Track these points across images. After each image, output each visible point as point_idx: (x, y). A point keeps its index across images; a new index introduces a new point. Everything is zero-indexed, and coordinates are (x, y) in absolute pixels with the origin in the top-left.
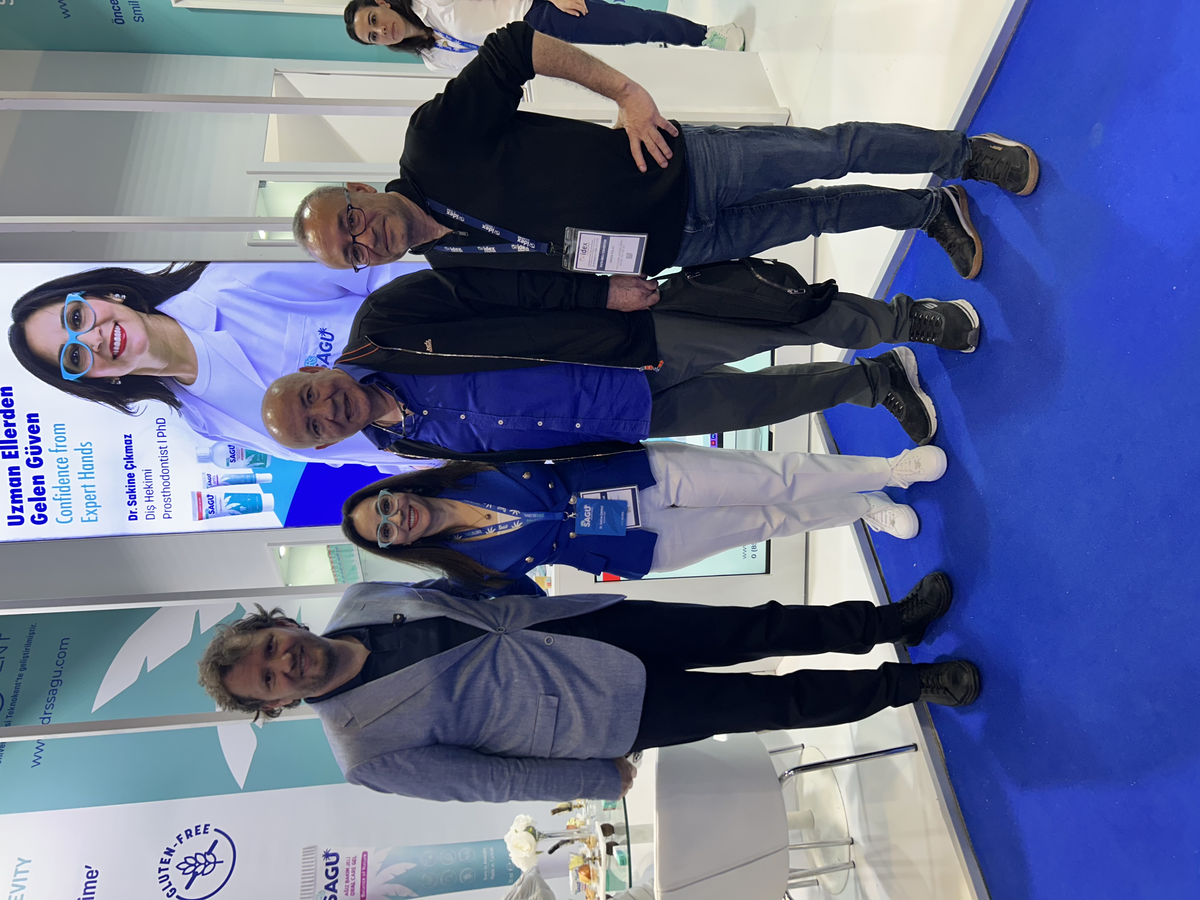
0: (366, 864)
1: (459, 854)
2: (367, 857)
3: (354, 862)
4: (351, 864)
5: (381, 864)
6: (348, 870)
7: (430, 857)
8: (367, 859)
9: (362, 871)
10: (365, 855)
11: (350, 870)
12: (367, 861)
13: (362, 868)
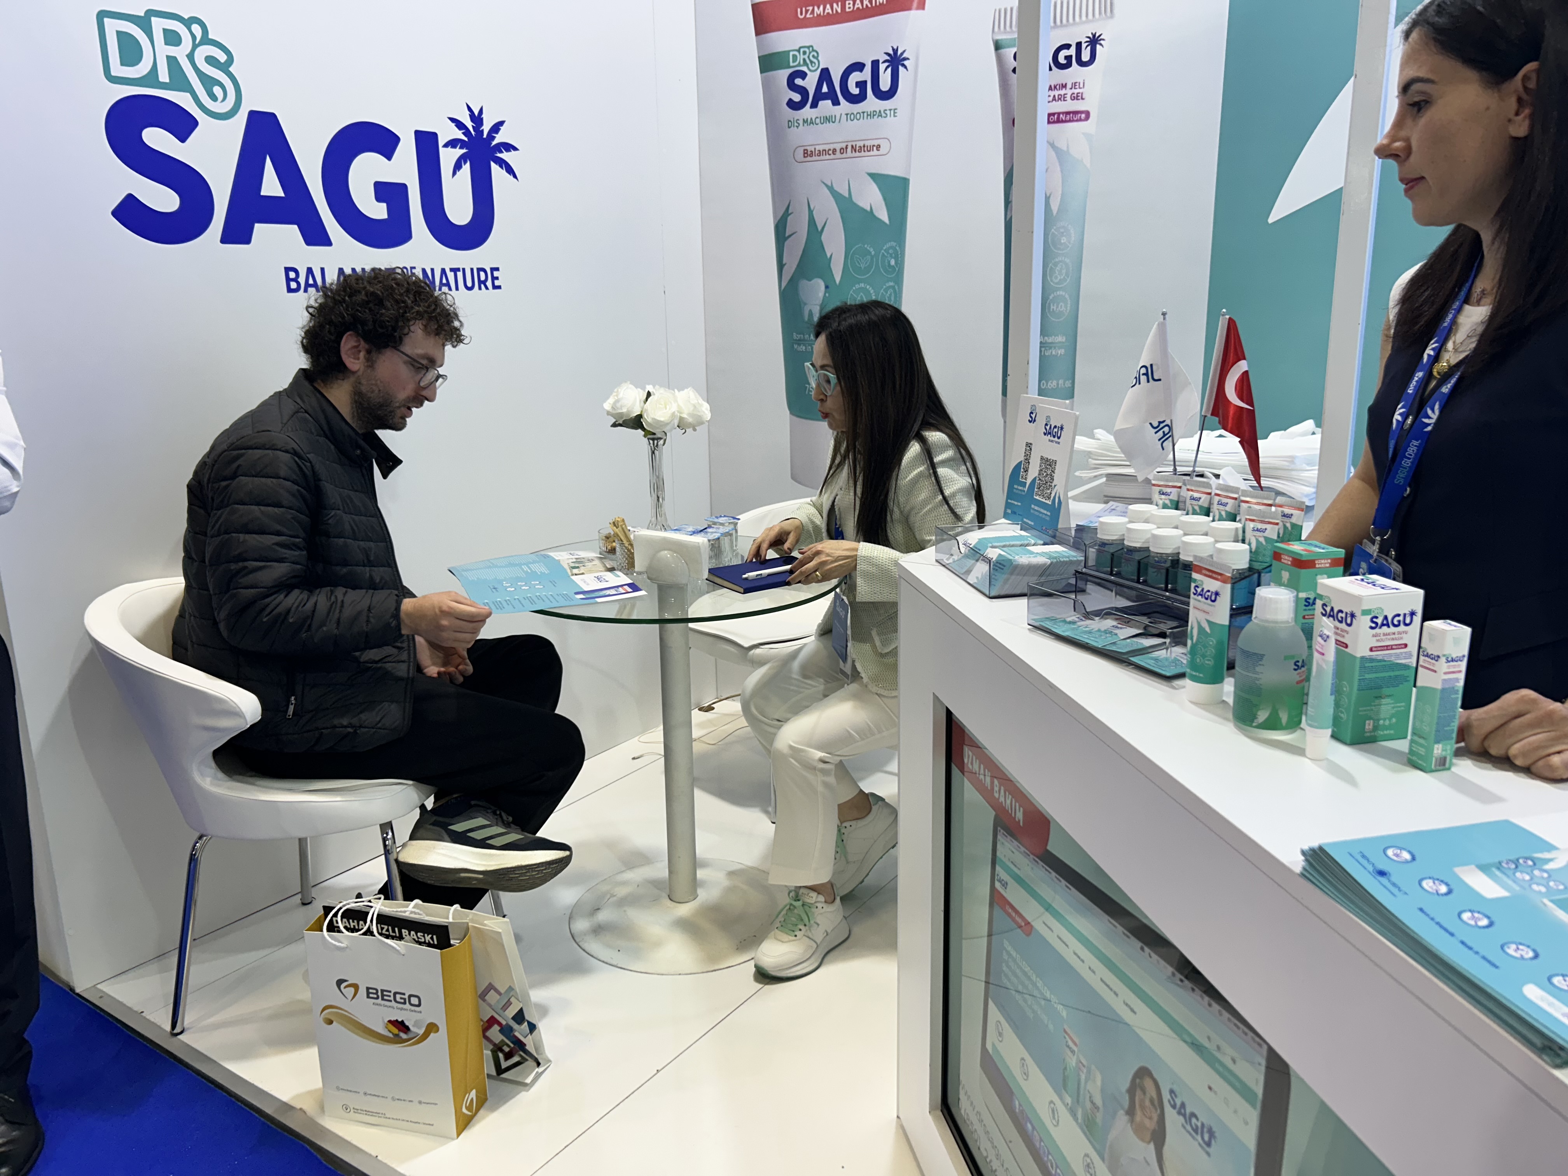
0: (1070, 121)
1: (1061, 293)
2: (1080, 120)
3: (1076, 97)
4: (1073, 91)
5: (1065, 149)
6: (1064, 86)
7: (1064, 240)
8: (1077, 121)
9: (1059, 114)
10: (1083, 116)
11: (1062, 92)
12: (1073, 121)
13: (1063, 113)
